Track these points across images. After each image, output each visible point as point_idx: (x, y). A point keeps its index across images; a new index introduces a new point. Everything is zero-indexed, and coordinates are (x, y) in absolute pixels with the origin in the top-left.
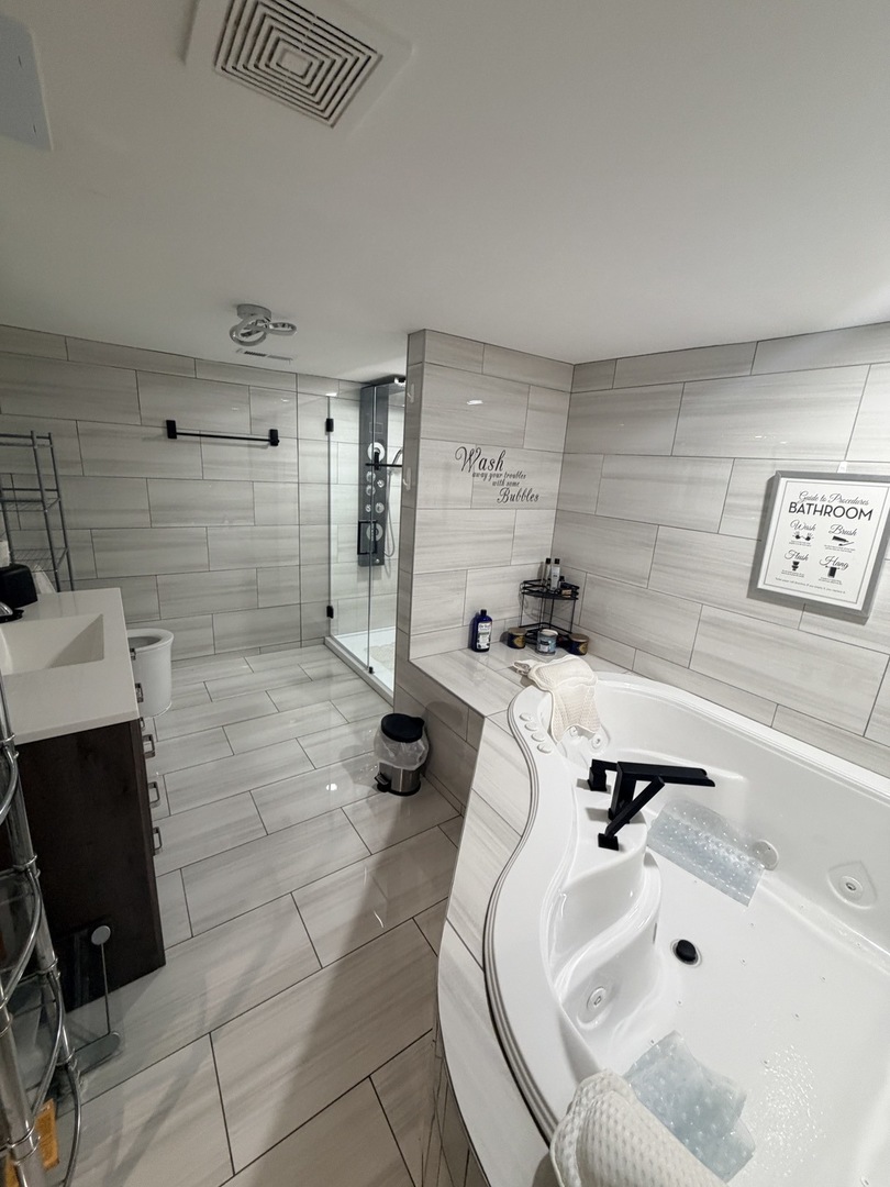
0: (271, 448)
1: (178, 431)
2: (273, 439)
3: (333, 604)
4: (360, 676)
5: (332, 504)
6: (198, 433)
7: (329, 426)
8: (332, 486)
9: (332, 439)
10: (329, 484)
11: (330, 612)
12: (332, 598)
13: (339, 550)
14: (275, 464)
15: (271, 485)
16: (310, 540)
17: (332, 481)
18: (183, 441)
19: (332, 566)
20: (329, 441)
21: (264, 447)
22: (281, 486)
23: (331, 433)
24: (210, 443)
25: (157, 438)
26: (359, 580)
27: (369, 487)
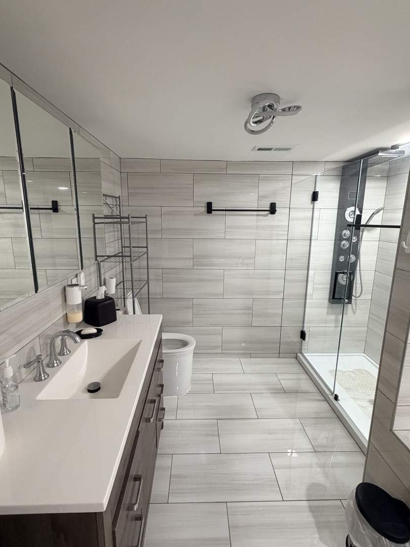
0: (270, 216)
1: (213, 208)
2: (273, 209)
3: (305, 329)
4: (326, 400)
5: (311, 255)
6: (224, 209)
7: (315, 197)
8: (313, 241)
9: (316, 206)
10: (311, 240)
11: (303, 335)
12: (306, 325)
13: (314, 289)
14: (272, 227)
15: (267, 242)
16: (293, 281)
17: (313, 238)
18: (216, 215)
19: (307, 301)
20: (313, 208)
21: (266, 215)
22: (274, 242)
23: (316, 202)
24: (231, 215)
25: (201, 214)
26: (328, 313)
27: (344, 242)
